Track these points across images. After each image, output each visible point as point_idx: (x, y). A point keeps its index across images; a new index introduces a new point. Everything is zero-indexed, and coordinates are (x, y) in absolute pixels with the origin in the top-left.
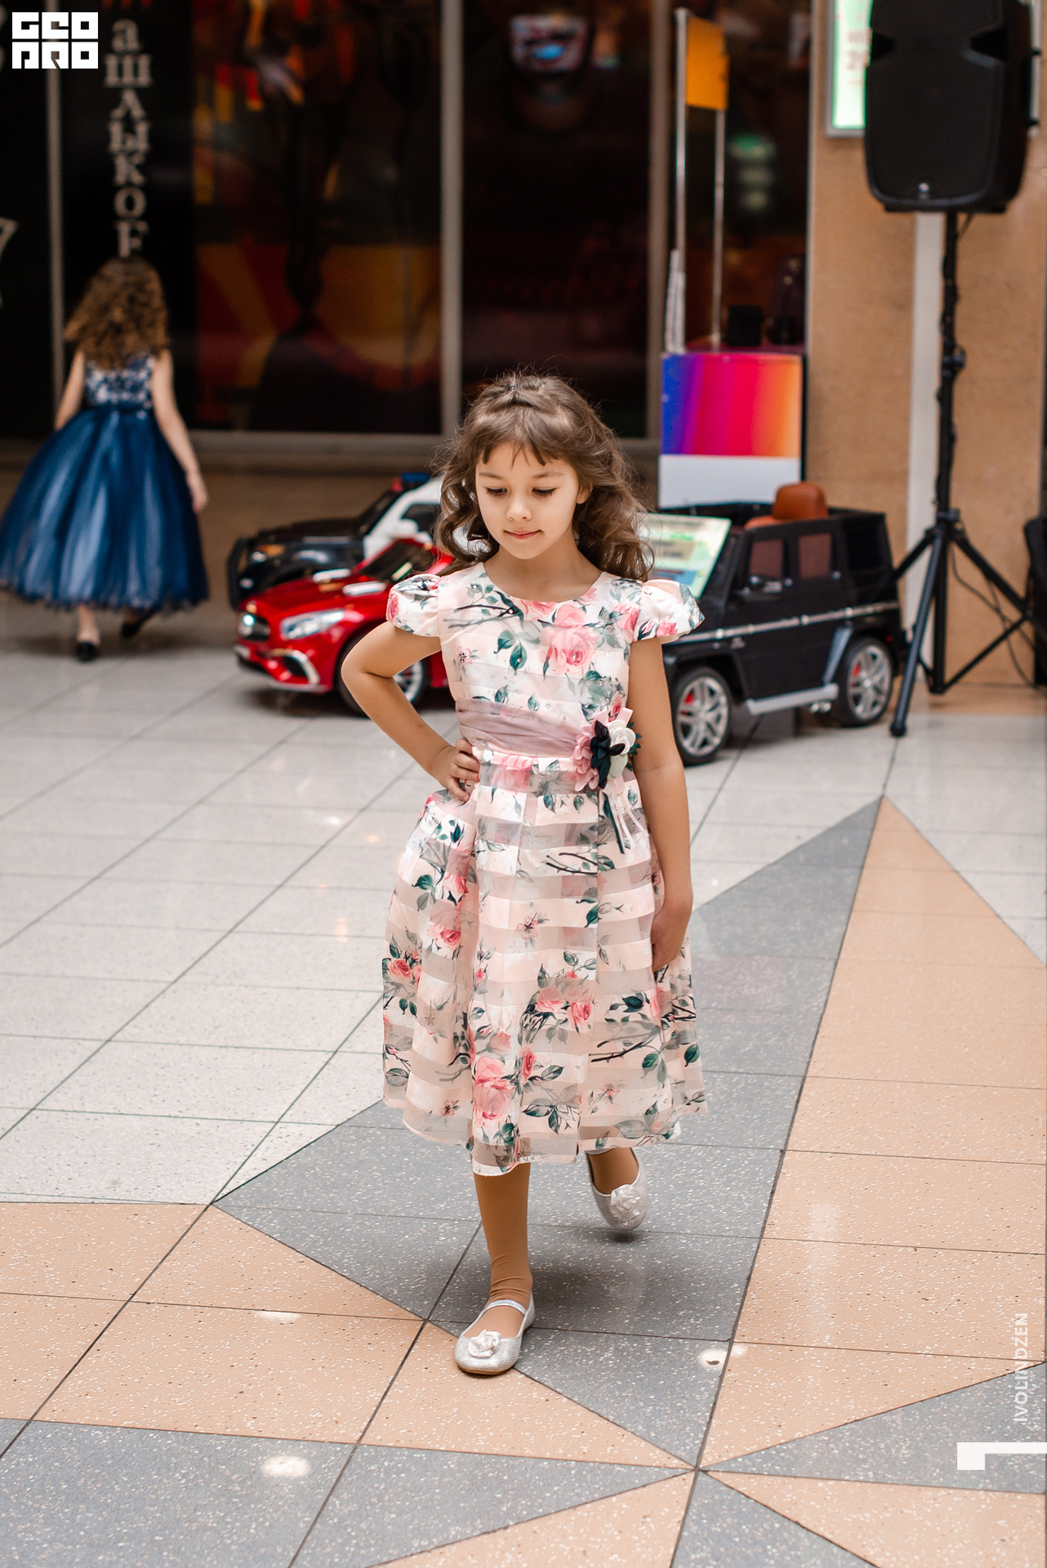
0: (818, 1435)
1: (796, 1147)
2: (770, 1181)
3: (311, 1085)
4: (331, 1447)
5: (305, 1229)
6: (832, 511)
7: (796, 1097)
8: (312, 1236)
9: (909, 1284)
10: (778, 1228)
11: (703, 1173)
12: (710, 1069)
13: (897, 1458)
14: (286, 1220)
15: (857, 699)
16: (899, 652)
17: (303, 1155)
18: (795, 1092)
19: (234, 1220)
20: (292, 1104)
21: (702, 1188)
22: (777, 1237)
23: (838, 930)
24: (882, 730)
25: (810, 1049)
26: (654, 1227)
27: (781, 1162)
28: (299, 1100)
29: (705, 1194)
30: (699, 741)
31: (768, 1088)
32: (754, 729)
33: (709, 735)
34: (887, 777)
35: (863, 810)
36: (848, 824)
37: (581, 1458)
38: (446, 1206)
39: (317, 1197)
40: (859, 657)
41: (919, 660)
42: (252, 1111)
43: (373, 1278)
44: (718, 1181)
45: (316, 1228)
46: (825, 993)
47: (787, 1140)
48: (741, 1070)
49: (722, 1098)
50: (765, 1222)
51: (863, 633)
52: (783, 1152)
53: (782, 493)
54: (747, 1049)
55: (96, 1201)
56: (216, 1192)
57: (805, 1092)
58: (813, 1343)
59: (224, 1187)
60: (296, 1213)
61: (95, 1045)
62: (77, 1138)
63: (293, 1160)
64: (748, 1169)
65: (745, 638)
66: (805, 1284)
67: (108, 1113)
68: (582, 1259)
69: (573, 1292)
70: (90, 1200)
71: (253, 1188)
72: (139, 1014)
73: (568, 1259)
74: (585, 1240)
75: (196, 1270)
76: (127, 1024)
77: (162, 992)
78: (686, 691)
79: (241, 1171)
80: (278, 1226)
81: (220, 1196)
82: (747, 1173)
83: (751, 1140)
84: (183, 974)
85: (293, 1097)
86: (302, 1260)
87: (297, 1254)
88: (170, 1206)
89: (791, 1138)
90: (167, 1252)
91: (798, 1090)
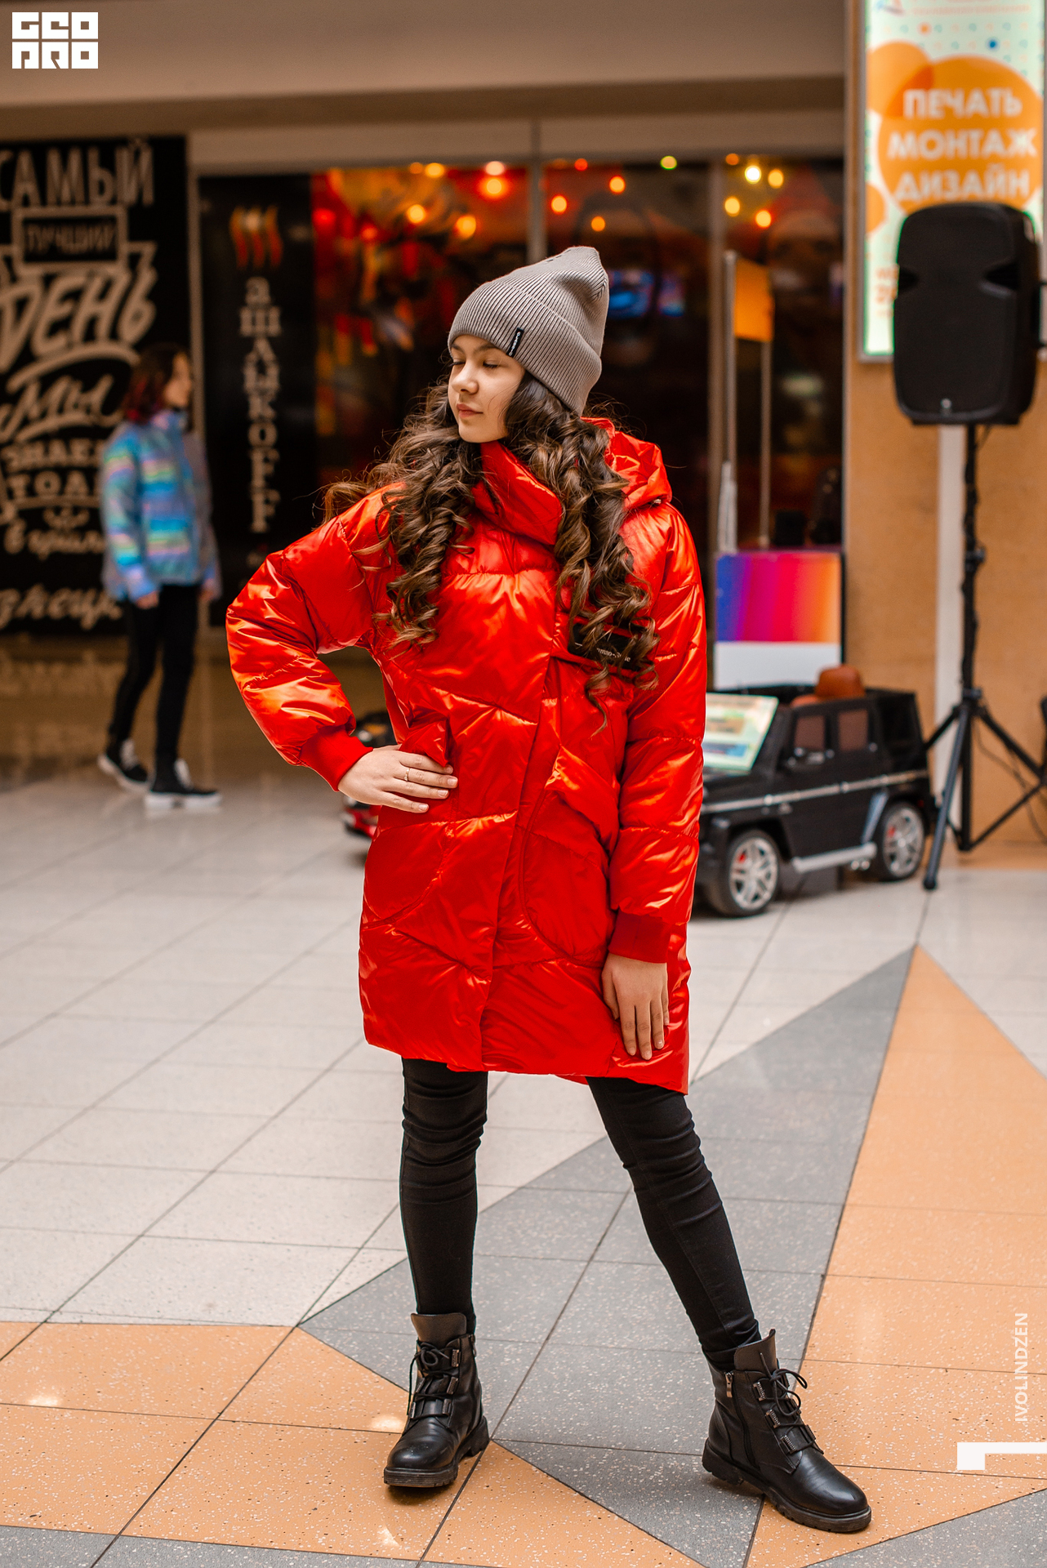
1: (835, 1272)
2: (812, 1305)
4: (396, 1563)
5: (381, 1351)
6: (869, 691)
7: (836, 1224)
8: (387, 1357)
9: (940, 1405)
10: (818, 1350)
12: (758, 1197)
14: (364, 1341)
15: (892, 858)
16: (929, 814)
17: (383, 1279)
18: (835, 1220)
19: (317, 1341)
20: (376, 1232)
22: (817, 1358)
23: (875, 1067)
24: (916, 884)
25: (849, 1179)
27: (821, 1288)
28: (381, 1227)
30: (751, 895)
31: (810, 1216)
32: (801, 885)
33: (760, 890)
34: (921, 927)
35: (899, 958)
36: (884, 971)
38: (512, 1328)
39: (394, 1321)
40: (894, 820)
41: (947, 822)
42: (338, 1238)
45: (391, 1350)
46: (864, 1125)
47: (828, 1265)
48: (786, 1199)
50: (806, 1344)
51: (898, 798)
52: (824, 1277)
53: (824, 675)
54: (792, 1179)
55: (192, 1323)
56: (302, 1314)
57: (844, 1219)
58: (850, 1462)
59: (310, 1310)
60: (374, 1335)
61: (200, 1176)
62: (179, 1263)
63: (373, 1284)
64: (791, 1294)
65: (792, 804)
66: (842, 1405)
67: (208, 1240)
68: (636, 1380)
69: (627, 1412)
70: (187, 1323)
71: (336, 1312)
72: (241, 1146)
73: (623, 1379)
74: (640, 1362)
75: (279, 1390)
76: (230, 1156)
77: (264, 1127)
78: (739, 851)
79: (325, 1295)
80: (357, 1348)
81: (305, 1319)
82: (790, 1297)
83: (794, 1265)
84: (284, 1109)
85: (376, 1224)
86: (377, 1380)
87: (373, 1374)
88: (259, 1328)
89: (831, 1263)
90: (254, 1372)
91: (838, 1218)
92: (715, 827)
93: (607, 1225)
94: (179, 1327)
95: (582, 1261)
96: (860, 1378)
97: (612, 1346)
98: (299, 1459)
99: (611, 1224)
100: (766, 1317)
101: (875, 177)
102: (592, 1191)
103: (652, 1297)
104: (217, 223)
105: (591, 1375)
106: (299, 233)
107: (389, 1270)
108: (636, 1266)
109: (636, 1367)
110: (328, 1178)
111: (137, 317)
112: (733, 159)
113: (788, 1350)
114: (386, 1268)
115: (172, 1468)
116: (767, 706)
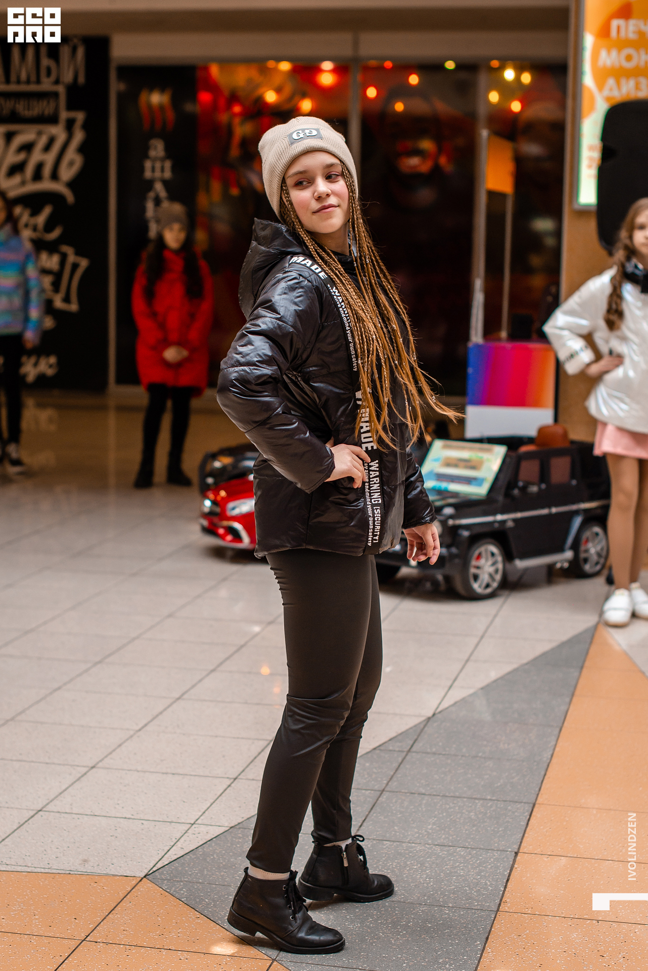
1: (525, 850)
2: (507, 873)
3: (218, 800)
5: (202, 896)
6: (573, 442)
7: (528, 817)
8: (207, 900)
9: (592, 946)
10: (509, 905)
11: (464, 866)
12: (474, 797)
14: (191, 889)
15: (586, 560)
17: (207, 846)
18: (527, 814)
19: (158, 888)
20: (204, 812)
21: (463, 876)
22: (508, 910)
23: (562, 709)
24: (600, 581)
25: (540, 785)
26: (428, 901)
27: (514, 861)
28: (209, 810)
29: (463, 880)
30: (484, 585)
31: (510, 810)
32: (521, 577)
33: (490, 581)
35: (585, 631)
36: (575, 640)
39: (213, 875)
40: (587, 534)
42: (178, 816)
44: (473, 872)
45: (209, 895)
46: (552, 748)
47: (520, 845)
48: (494, 798)
49: (480, 816)
50: (501, 900)
51: (590, 518)
52: (516, 854)
53: (541, 430)
54: (499, 784)
55: (71, 873)
56: (149, 869)
57: (534, 814)
59: (154, 866)
60: (198, 885)
61: (85, 770)
62: (65, 830)
63: (199, 849)
64: (492, 865)
65: (515, 520)
66: (523, 943)
67: (86, 815)
70: (68, 872)
71: (173, 868)
72: (114, 750)
73: (371, 921)
75: (130, 922)
76: (106, 757)
77: (131, 737)
78: (476, 553)
79: (166, 856)
80: (186, 893)
81: (151, 872)
82: (492, 867)
83: (496, 845)
84: (146, 725)
85: (205, 808)
86: (199, 917)
87: (196, 912)
88: (118, 877)
89: (522, 844)
90: (112, 907)
91: (529, 813)
92: (460, 536)
93: (367, 813)
94: (62, 875)
96: (538, 925)
99: (370, 812)
101: (588, 80)
102: (358, 789)
104: (130, 99)
107: (211, 839)
108: (385, 842)
109: (380, 912)
110: (173, 774)
111: (71, 164)
112: (495, 63)
113: (488, 904)
114: (210, 839)
116: (500, 451)
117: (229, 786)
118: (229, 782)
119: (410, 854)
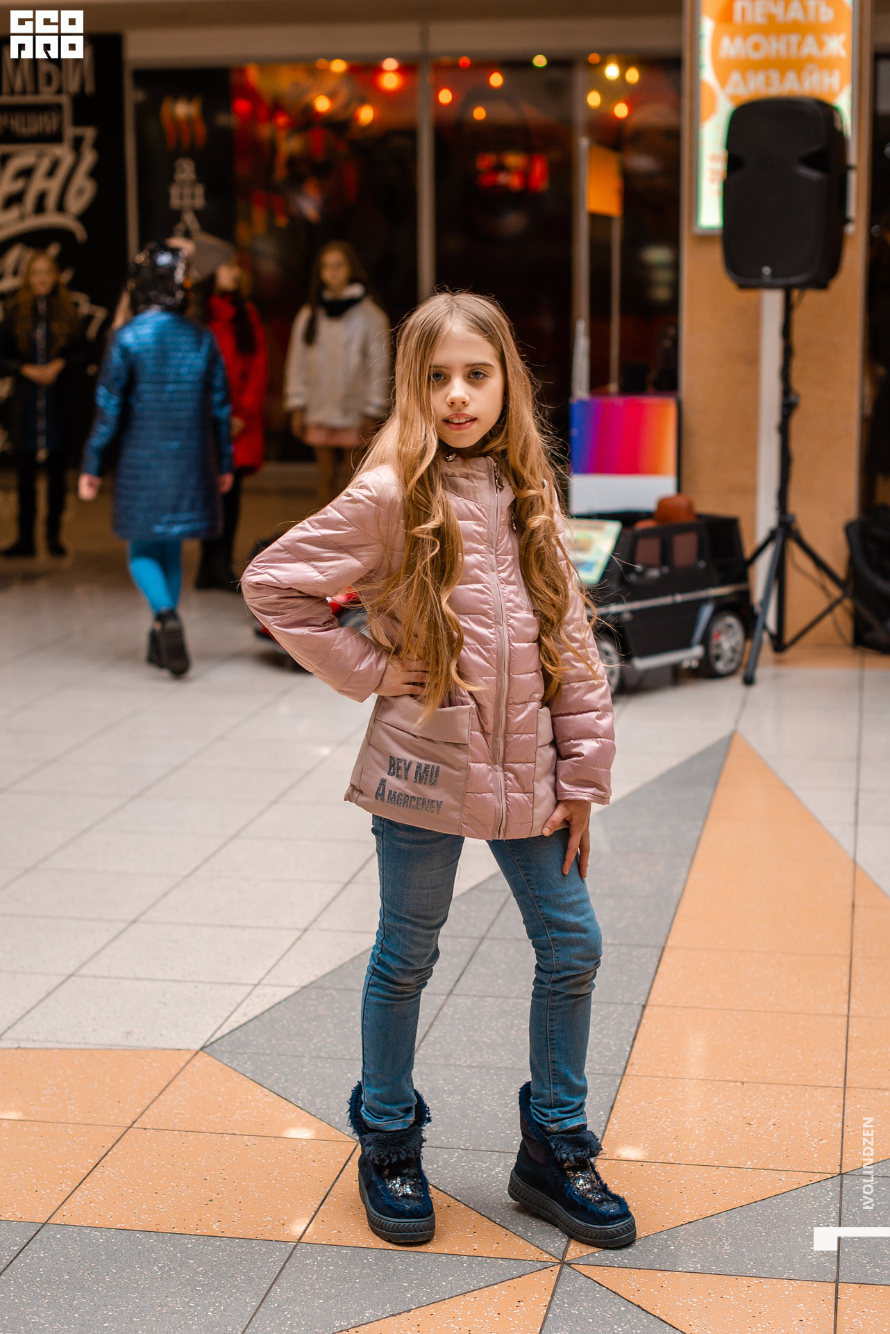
0: (659, 1234)
1: (655, 1002)
2: (633, 1030)
3: (286, 956)
4: (277, 1245)
5: (270, 1069)
6: (700, 516)
7: (657, 963)
8: (276, 1074)
9: (737, 1112)
10: (637, 1067)
13: (720, 1253)
14: (257, 1062)
15: (718, 658)
16: (749, 621)
17: (275, 1010)
18: (655, 960)
19: (217, 1062)
22: (636, 1074)
23: (695, 835)
24: (736, 681)
25: (669, 927)
27: (642, 1015)
28: (276, 967)
31: (635, 956)
32: (640, 680)
34: (739, 716)
35: (719, 742)
36: (707, 753)
37: (472, 1254)
39: (283, 1044)
40: (719, 626)
41: (765, 627)
42: (238, 976)
43: (321, 1108)
45: (279, 1069)
46: (684, 880)
47: (648, 997)
48: (616, 942)
50: (627, 1062)
51: (722, 607)
52: (644, 1007)
53: (662, 503)
54: (621, 926)
55: (112, 1047)
56: (205, 1039)
57: (664, 959)
58: (659, 1159)
59: (212, 1036)
60: (266, 1056)
61: (123, 925)
62: (103, 998)
63: (266, 1015)
64: (616, 1021)
65: (633, 612)
66: (655, 1112)
67: (128, 979)
68: (484, 1092)
69: (475, 1118)
70: (108, 1047)
71: (234, 1037)
72: (158, 901)
73: (473, 1092)
74: (487, 1077)
75: (184, 1103)
76: (149, 908)
77: (178, 884)
79: (226, 1023)
80: (251, 1067)
81: (208, 1043)
82: (616, 1024)
83: (620, 998)
84: (196, 869)
85: (270, 965)
86: (267, 1093)
87: (264, 1089)
88: (169, 1051)
89: (651, 995)
90: (163, 1088)
91: (658, 958)
93: (464, 965)
94: (101, 1051)
95: (442, 994)
96: (671, 1090)
97: (465, 1064)
98: (199, 1159)
99: (468, 963)
100: (594, 1040)
101: (707, 74)
102: (453, 937)
103: (500, 1024)
104: (150, 111)
105: (446, 1088)
106: (224, 120)
107: (280, 1002)
108: (488, 999)
109: (484, 1082)
110: (231, 927)
111: (80, 192)
112: (594, 58)
113: (612, 1067)
114: (276, 1002)
115: (91, 1168)
116: (613, 528)
117: (299, 938)
118: (297, 934)
119: (518, 1012)
